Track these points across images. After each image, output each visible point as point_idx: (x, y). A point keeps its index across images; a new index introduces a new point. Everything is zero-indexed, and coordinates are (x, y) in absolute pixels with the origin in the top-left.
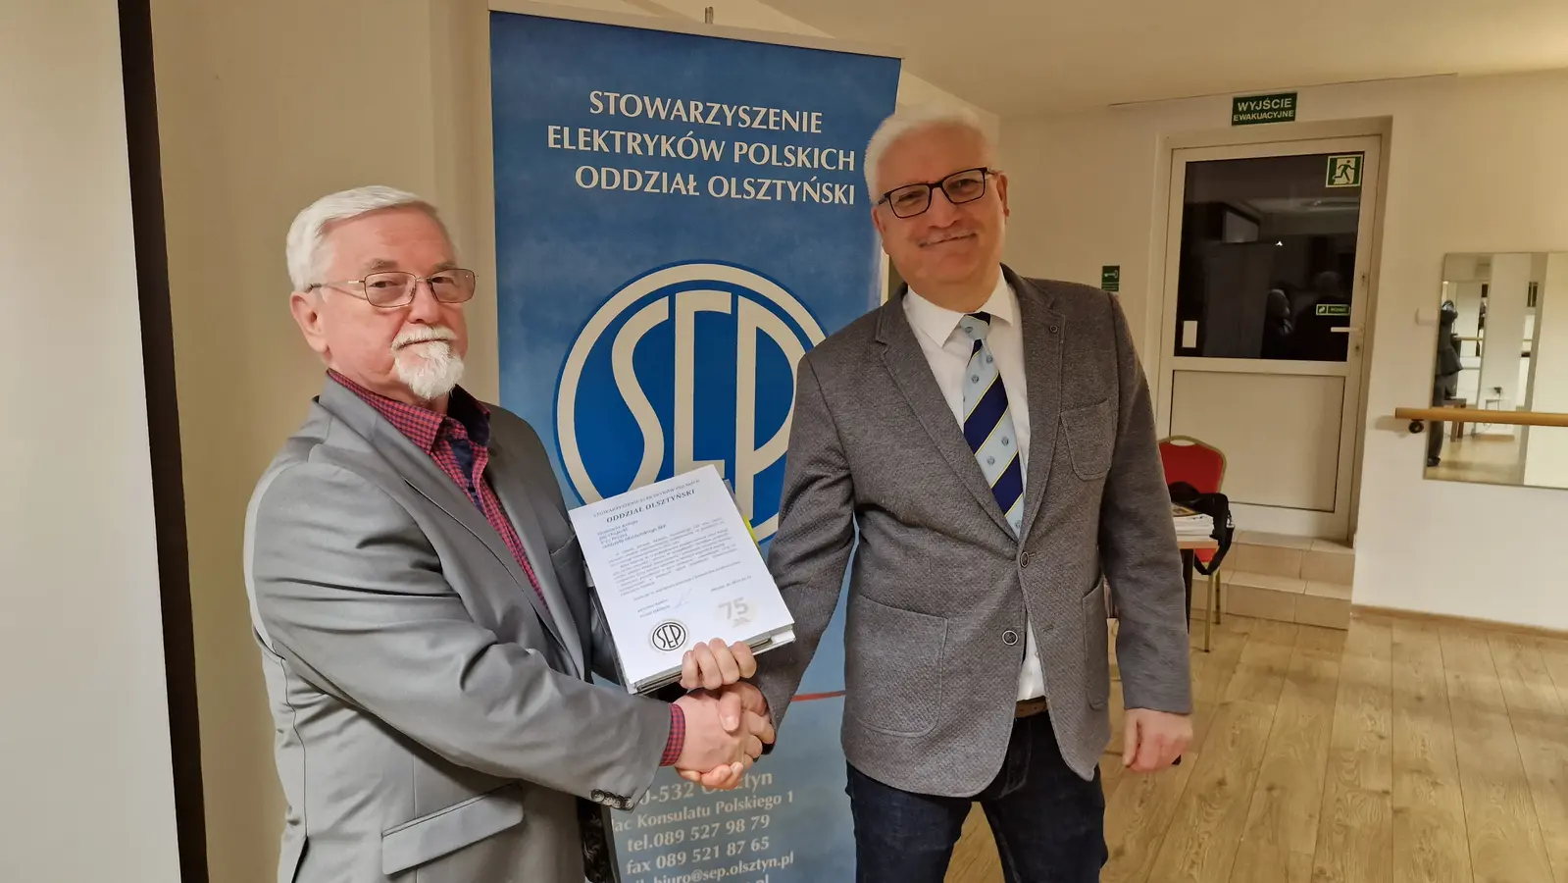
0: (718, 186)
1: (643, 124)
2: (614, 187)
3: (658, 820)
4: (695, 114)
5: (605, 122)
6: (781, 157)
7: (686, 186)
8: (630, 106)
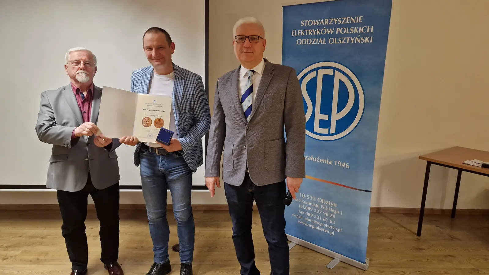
2: (305, 43)
3: (306, 203)
4: (326, 23)
6: (349, 31)
7: (323, 42)
8: (310, 23)
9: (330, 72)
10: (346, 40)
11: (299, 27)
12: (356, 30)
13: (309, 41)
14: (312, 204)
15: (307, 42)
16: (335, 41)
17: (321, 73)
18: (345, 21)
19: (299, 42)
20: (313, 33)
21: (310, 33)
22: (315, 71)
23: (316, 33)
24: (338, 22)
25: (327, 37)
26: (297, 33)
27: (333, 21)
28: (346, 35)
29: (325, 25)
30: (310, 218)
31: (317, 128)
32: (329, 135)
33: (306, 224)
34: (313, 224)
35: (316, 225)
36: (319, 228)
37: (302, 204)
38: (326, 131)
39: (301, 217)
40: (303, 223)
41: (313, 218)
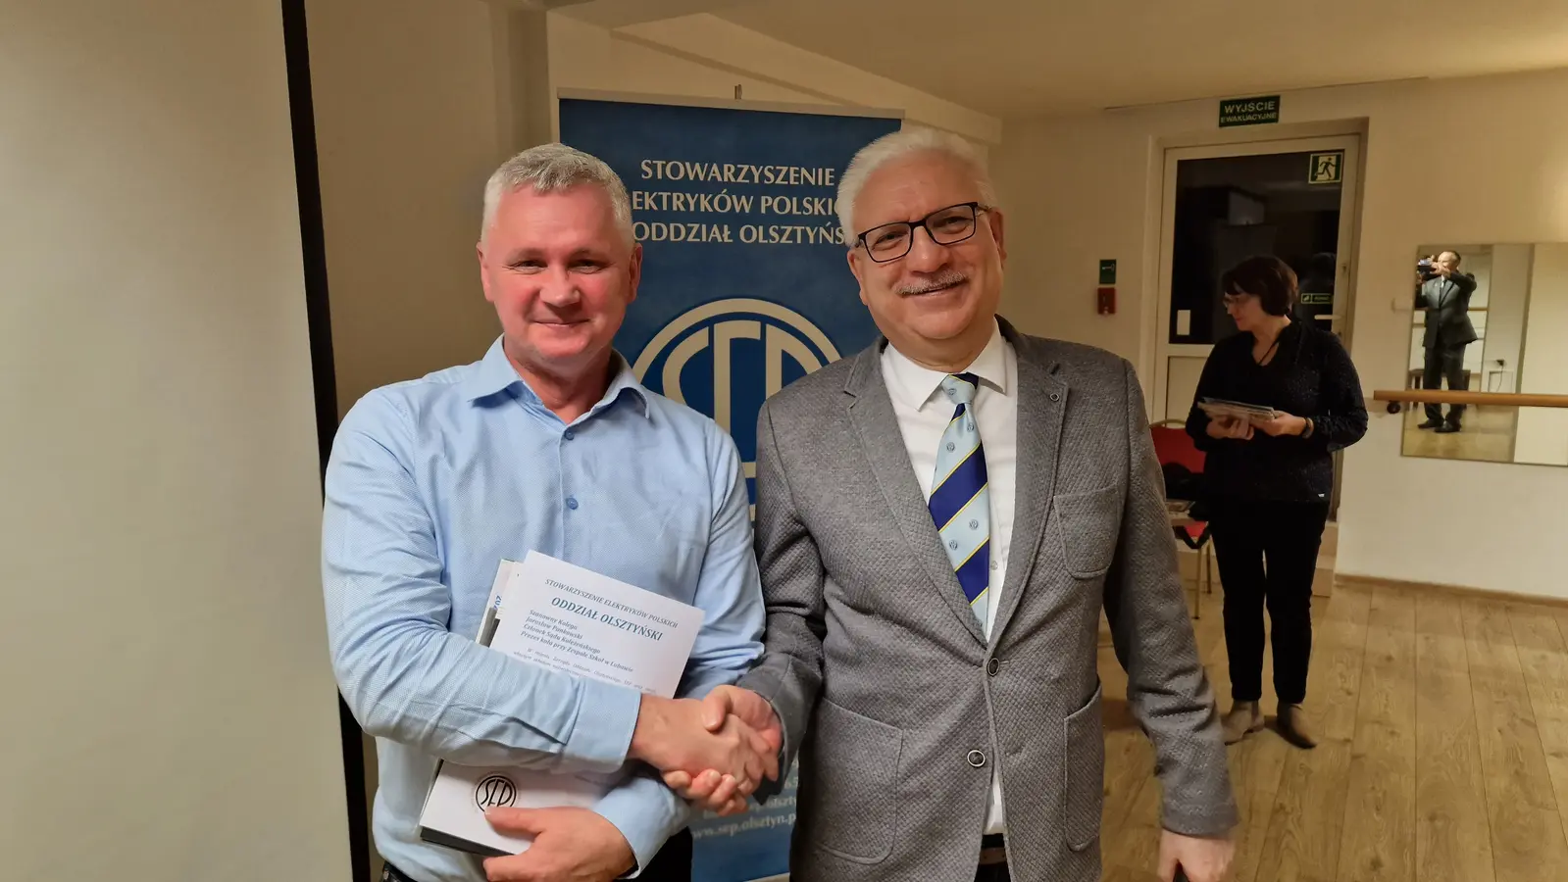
0: (748, 234)
1: (685, 186)
2: (663, 238)
5: (654, 185)
6: (800, 207)
7: (722, 235)
8: (675, 170)
9: (750, 330)
10: (794, 232)
13: (678, 232)
15: (668, 232)
17: (725, 333)
21: (677, 204)
22: (705, 331)
23: (697, 204)
24: (762, 176)
25: (735, 220)
27: (750, 175)
28: (789, 219)
29: (723, 185)
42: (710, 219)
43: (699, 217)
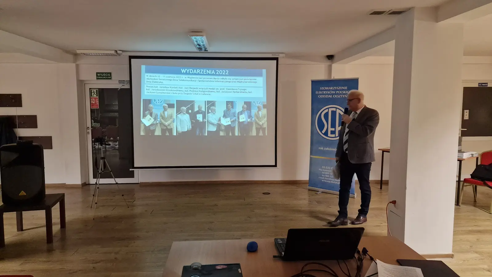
0: (334, 96)
1: (326, 90)
3: (326, 170)
4: (332, 89)
5: (322, 90)
6: (342, 92)
7: (331, 96)
8: (325, 88)
9: (334, 109)
10: (341, 96)
11: (319, 90)
12: (345, 92)
13: (324, 96)
14: (329, 171)
15: (323, 96)
16: (336, 96)
17: (330, 110)
18: (340, 88)
19: (320, 96)
20: (326, 92)
21: (325, 93)
22: (328, 109)
23: (327, 92)
24: (337, 88)
25: (332, 94)
26: (318, 92)
27: (335, 88)
28: (340, 94)
29: (331, 90)
30: (327, 178)
31: (329, 135)
32: (335, 137)
33: (326, 181)
34: (329, 180)
35: (331, 181)
36: (332, 182)
37: (323, 172)
38: (333, 136)
39: (324, 178)
40: (324, 181)
41: (329, 178)
42: (329, 94)
43: (327, 94)
